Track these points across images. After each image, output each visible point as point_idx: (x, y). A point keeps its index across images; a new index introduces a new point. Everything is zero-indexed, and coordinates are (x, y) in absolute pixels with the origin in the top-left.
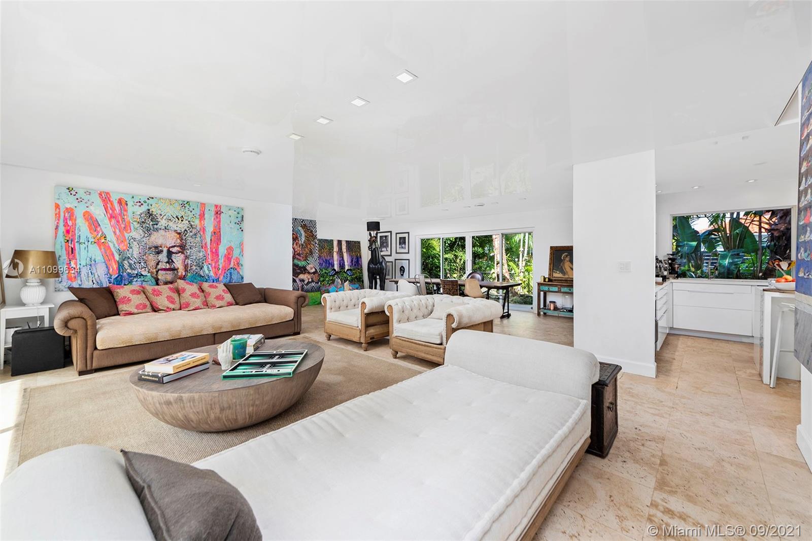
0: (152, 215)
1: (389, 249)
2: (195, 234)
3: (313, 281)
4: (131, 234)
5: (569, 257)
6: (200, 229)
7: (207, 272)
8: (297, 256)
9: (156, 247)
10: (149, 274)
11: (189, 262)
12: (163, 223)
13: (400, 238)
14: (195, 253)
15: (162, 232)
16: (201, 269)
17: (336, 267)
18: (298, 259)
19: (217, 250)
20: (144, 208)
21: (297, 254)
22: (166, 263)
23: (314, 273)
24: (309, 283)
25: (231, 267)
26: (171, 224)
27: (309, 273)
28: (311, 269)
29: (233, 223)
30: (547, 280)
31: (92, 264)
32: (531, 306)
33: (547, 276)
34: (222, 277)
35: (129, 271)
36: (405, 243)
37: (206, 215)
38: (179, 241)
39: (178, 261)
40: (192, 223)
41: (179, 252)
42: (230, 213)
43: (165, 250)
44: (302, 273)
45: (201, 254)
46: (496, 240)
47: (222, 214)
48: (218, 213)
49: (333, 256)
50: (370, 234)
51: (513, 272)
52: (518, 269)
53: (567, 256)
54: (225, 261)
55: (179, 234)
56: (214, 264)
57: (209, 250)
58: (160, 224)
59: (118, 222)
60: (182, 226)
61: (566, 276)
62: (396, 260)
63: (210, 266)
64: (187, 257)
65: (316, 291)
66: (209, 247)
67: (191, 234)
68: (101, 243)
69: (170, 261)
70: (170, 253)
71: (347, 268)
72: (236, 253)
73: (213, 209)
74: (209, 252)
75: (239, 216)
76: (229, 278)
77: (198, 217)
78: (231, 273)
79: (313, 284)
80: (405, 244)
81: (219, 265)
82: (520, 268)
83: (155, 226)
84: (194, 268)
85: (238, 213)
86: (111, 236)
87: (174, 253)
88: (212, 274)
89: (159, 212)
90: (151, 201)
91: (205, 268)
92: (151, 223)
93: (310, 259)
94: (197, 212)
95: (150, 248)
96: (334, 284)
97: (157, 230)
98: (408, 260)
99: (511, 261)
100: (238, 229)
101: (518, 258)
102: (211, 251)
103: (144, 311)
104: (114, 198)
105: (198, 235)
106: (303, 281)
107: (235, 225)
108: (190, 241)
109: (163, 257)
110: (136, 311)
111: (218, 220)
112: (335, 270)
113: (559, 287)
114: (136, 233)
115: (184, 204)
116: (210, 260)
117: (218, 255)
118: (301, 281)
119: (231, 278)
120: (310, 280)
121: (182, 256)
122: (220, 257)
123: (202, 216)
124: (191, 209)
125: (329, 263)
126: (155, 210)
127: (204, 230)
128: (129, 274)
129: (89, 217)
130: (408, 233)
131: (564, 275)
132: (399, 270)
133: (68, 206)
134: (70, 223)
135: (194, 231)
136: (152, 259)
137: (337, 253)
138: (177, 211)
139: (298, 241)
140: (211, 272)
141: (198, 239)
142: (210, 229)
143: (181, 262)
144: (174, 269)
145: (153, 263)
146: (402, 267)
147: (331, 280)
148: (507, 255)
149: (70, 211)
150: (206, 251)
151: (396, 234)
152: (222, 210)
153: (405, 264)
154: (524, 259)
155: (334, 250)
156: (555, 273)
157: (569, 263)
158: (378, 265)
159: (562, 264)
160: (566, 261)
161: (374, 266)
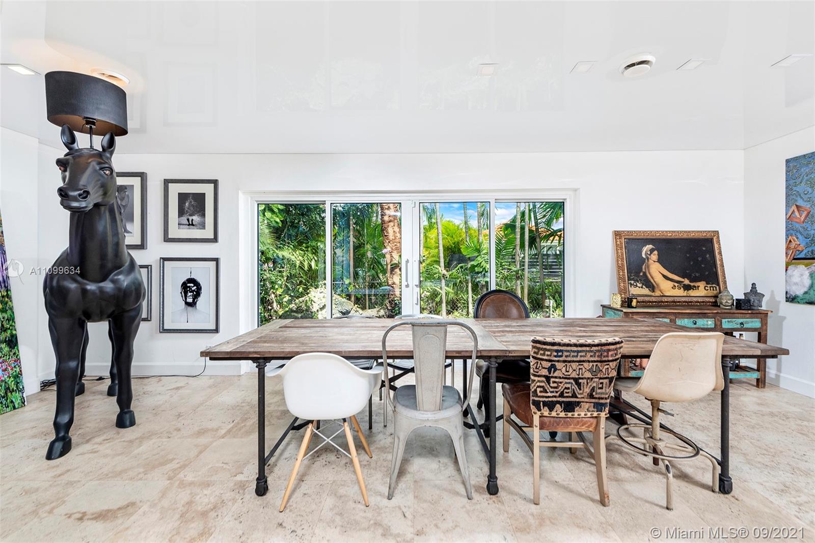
5: (656, 252)
13: (183, 197)
30: (635, 302)
36: (202, 212)
53: (652, 251)
61: (658, 293)
62: (164, 259)
80: (203, 215)
98: (216, 260)
113: (670, 317)
130: (215, 182)
131: (653, 291)
132: (179, 289)
146: (191, 281)
151: (167, 182)
153: (203, 274)
156: (632, 286)
157: (658, 264)
158: (113, 281)
159: (644, 267)
160: (651, 261)
161: (91, 287)
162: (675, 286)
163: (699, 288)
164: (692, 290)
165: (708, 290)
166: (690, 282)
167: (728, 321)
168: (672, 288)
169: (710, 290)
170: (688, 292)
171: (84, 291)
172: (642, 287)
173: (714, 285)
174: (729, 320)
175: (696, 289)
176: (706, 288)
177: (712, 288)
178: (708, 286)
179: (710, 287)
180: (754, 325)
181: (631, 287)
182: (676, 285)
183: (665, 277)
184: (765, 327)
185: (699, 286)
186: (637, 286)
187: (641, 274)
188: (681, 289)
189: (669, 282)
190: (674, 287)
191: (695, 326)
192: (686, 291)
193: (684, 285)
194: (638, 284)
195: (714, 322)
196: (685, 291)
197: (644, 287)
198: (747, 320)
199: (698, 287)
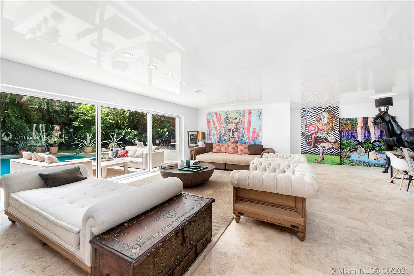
0: (228, 118)
2: (241, 124)
3: (333, 148)
4: (222, 125)
6: (243, 121)
7: (245, 139)
8: (320, 131)
9: (229, 130)
10: (227, 139)
11: (239, 135)
12: (231, 120)
14: (241, 131)
15: (230, 124)
16: (243, 138)
17: (360, 139)
18: (320, 133)
19: (249, 129)
20: (226, 116)
21: (320, 130)
22: (232, 135)
23: (334, 143)
24: (329, 149)
25: (255, 137)
26: (233, 120)
27: (330, 142)
28: (332, 139)
29: (256, 117)
31: (214, 135)
34: (251, 142)
35: (222, 138)
37: (245, 115)
38: (236, 127)
39: (236, 134)
40: (240, 119)
41: (236, 131)
42: (255, 112)
43: (232, 130)
44: (324, 142)
45: (243, 132)
47: (251, 114)
48: (250, 113)
49: (356, 131)
50: (380, 110)
54: (252, 135)
55: (236, 124)
56: (248, 136)
57: (246, 130)
58: (230, 121)
59: (219, 121)
60: (237, 121)
63: (246, 137)
64: (238, 133)
65: (336, 155)
66: (246, 129)
67: (240, 123)
68: (215, 129)
69: (233, 135)
70: (233, 131)
71: (373, 139)
72: (257, 131)
73: (248, 112)
74: (246, 131)
75: (259, 113)
76: (254, 142)
77: (242, 116)
78: (255, 140)
79: (333, 150)
81: (250, 136)
83: (229, 122)
84: (241, 137)
85: (258, 112)
86: (218, 127)
87: (234, 131)
88: (247, 140)
89: (230, 116)
90: (227, 113)
91: (245, 137)
92: (228, 121)
93: (331, 133)
94: (242, 114)
95: (227, 130)
97: (229, 123)
100: (258, 120)
102: (247, 130)
103: (218, 152)
104: (218, 114)
105: (242, 124)
106: (324, 147)
107: (257, 117)
108: (239, 126)
109: (231, 133)
110: (216, 151)
111: (249, 117)
112: (357, 141)
114: (224, 125)
115: (238, 112)
116: (246, 134)
117: (250, 132)
118: (322, 147)
119: (255, 142)
120: (331, 147)
121: (237, 132)
122: (250, 133)
123: (244, 116)
124: (240, 114)
125: (352, 136)
126: (229, 116)
127: (244, 121)
128: (222, 139)
129: (213, 121)
133: (209, 118)
134: (209, 123)
135: (241, 122)
136: (228, 133)
137: (362, 128)
138: (235, 115)
139: (322, 121)
140: (247, 139)
141: (242, 125)
142: (246, 121)
143: (236, 135)
144: (234, 138)
145: (228, 135)
147: (353, 148)
149: (209, 120)
150: (245, 130)
152: (251, 112)
155: (358, 126)
161: (388, 139)
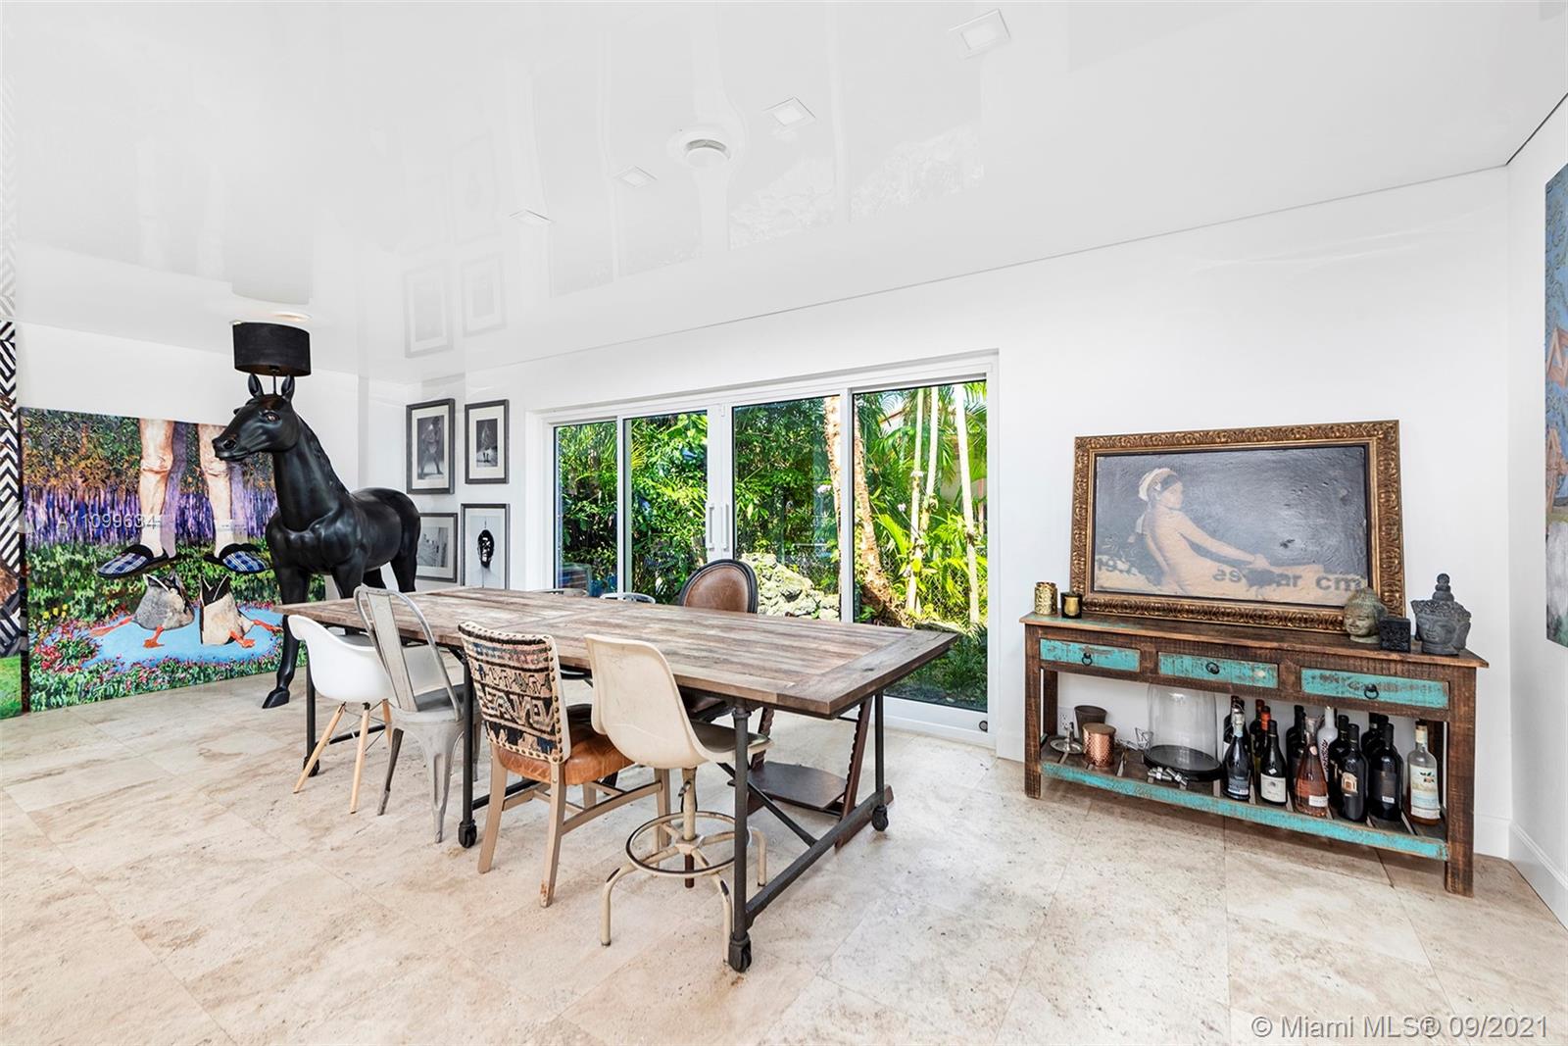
1: (445, 467)
5: (1178, 486)
13: (480, 424)
17: (156, 536)
30: (1072, 605)
32: (979, 716)
33: (1064, 587)
36: (494, 442)
46: (838, 438)
49: (132, 492)
50: (255, 387)
51: (891, 545)
52: (908, 536)
53: (1167, 482)
61: (1169, 588)
62: (465, 506)
71: (223, 539)
80: (496, 447)
82: (914, 534)
96: (133, 611)
98: (506, 506)
99: (882, 511)
101: (908, 502)
112: (145, 551)
113: (1150, 648)
125: (106, 522)
130: (504, 403)
131: (1158, 583)
132: (477, 544)
137: (168, 476)
146: (486, 533)
147: (113, 596)
148: (871, 493)
151: (466, 408)
153: (493, 521)
154: (925, 505)
155: (144, 464)
156: (1103, 568)
157: (1179, 516)
158: (313, 530)
159: (1140, 521)
160: (1161, 508)
161: (293, 536)
162: (1223, 573)
163: (1300, 582)
164: (1274, 585)
165: (1328, 587)
166: (1271, 564)
167: (1323, 677)
168: (1215, 577)
169: (1337, 588)
170: (1260, 590)
171: (287, 540)
172: (1128, 572)
173: (1350, 577)
174: (1327, 673)
175: (1288, 585)
176: (1324, 583)
177: (1342, 585)
178: (1331, 577)
179: (1338, 582)
180: (1420, 697)
181: (1100, 569)
182: (1228, 569)
183: (1197, 548)
184: (1463, 709)
185: (1299, 577)
186: (1115, 568)
187: (1131, 539)
188: (1239, 580)
189: (1209, 563)
190: (1219, 577)
191: (1212, 677)
192: (1255, 588)
193: (1252, 571)
194: (1119, 562)
195: (1275, 674)
196: (1251, 586)
197: (1134, 570)
198: (1393, 680)
199: (1297, 578)
